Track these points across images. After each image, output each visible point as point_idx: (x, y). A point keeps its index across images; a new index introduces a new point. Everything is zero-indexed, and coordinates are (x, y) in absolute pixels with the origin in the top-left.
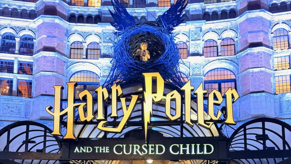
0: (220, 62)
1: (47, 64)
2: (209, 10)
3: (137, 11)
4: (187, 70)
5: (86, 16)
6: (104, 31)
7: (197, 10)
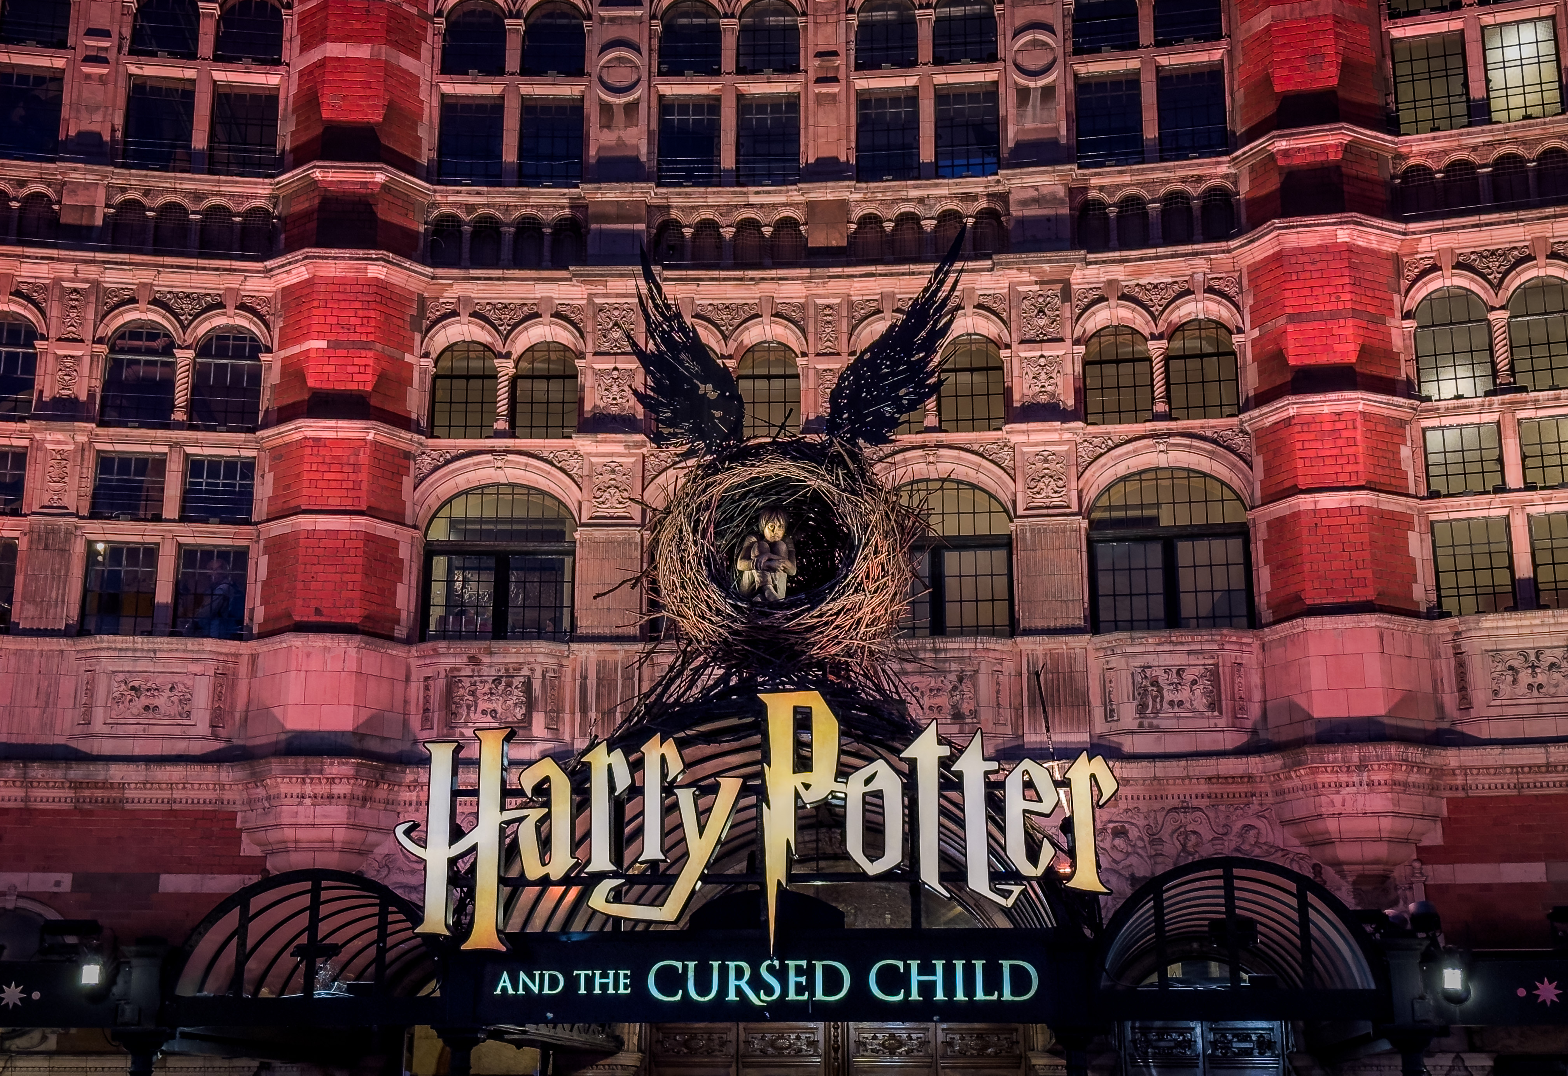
0: (1162, 447)
1: (327, 476)
2: (1104, 196)
3: (754, 199)
4: (1004, 483)
5: (512, 230)
6: (598, 301)
7: (1044, 196)
